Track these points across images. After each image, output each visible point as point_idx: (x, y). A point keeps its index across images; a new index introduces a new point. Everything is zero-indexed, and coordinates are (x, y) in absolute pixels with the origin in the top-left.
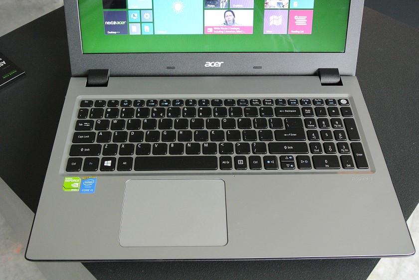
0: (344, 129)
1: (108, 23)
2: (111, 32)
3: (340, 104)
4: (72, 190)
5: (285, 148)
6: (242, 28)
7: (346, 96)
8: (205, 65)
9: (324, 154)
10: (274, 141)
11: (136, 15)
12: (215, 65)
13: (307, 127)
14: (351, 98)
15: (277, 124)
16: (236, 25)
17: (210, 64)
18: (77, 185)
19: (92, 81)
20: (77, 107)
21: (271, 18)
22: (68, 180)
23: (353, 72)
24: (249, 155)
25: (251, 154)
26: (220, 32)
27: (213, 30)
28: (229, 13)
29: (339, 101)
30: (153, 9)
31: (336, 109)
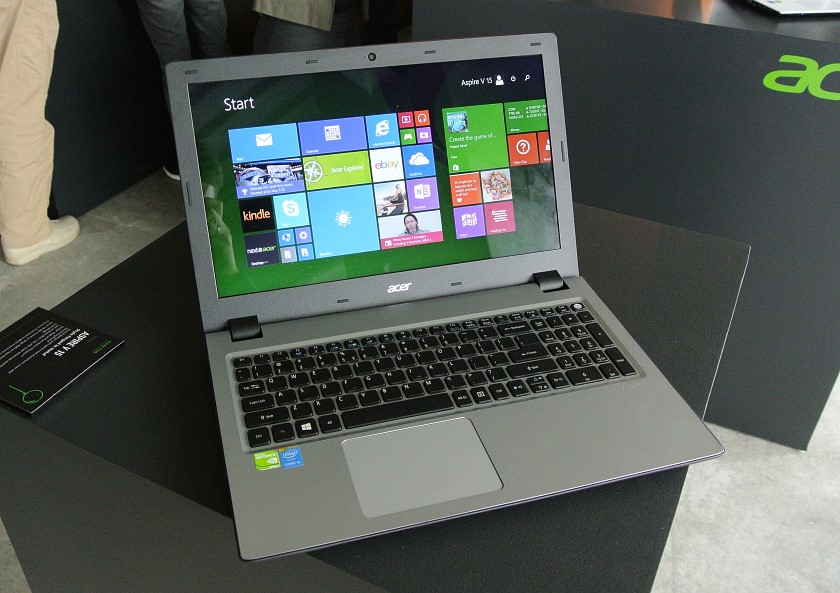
0: (590, 336)
1: (251, 251)
2: (257, 264)
3: (574, 309)
4: (271, 467)
5: (529, 368)
6: (429, 235)
7: (578, 299)
8: (389, 291)
9: (578, 367)
10: (512, 364)
11: (288, 235)
12: (401, 289)
13: (545, 342)
14: (585, 301)
15: (507, 343)
16: (421, 233)
17: (393, 289)
18: (276, 460)
19: (237, 335)
20: (230, 369)
21: (464, 217)
22: (258, 456)
23: (576, 272)
24: (488, 385)
25: (490, 383)
26: (401, 244)
27: (393, 242)
28: (410, 218)
29: (572, 306)
30: (310, 226)
31: (572, 316)
